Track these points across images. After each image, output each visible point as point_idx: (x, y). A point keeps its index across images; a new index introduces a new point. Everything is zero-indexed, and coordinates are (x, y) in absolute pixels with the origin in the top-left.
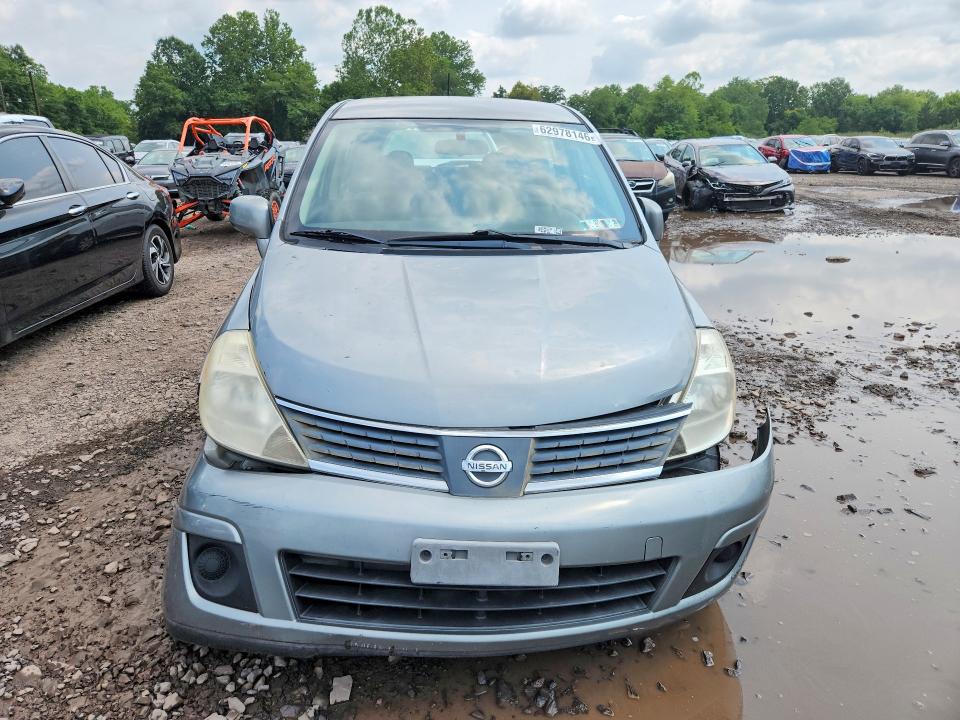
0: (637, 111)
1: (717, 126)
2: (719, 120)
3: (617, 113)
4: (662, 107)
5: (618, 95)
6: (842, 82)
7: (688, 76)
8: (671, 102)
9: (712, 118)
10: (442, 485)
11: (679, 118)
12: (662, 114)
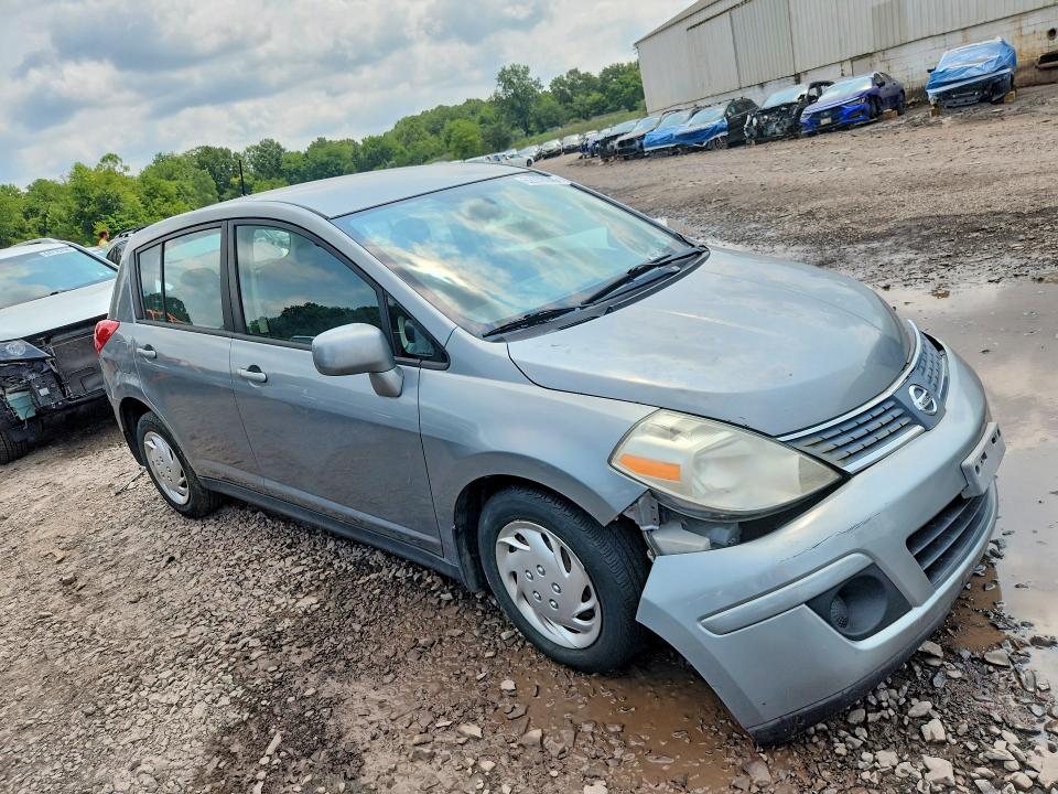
0: (56, 210)
1: (165, 208)
2: (166, 201)
3: (27, 218)
4: (89, 199)
5: (18, 196)
6: (271, 142)
7: (103, 160)
8: (97, 192)
9: (157, 201)
10: (918, 428)
11: (118, 208)
12: (93, 208)
